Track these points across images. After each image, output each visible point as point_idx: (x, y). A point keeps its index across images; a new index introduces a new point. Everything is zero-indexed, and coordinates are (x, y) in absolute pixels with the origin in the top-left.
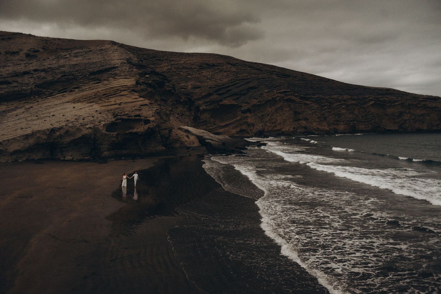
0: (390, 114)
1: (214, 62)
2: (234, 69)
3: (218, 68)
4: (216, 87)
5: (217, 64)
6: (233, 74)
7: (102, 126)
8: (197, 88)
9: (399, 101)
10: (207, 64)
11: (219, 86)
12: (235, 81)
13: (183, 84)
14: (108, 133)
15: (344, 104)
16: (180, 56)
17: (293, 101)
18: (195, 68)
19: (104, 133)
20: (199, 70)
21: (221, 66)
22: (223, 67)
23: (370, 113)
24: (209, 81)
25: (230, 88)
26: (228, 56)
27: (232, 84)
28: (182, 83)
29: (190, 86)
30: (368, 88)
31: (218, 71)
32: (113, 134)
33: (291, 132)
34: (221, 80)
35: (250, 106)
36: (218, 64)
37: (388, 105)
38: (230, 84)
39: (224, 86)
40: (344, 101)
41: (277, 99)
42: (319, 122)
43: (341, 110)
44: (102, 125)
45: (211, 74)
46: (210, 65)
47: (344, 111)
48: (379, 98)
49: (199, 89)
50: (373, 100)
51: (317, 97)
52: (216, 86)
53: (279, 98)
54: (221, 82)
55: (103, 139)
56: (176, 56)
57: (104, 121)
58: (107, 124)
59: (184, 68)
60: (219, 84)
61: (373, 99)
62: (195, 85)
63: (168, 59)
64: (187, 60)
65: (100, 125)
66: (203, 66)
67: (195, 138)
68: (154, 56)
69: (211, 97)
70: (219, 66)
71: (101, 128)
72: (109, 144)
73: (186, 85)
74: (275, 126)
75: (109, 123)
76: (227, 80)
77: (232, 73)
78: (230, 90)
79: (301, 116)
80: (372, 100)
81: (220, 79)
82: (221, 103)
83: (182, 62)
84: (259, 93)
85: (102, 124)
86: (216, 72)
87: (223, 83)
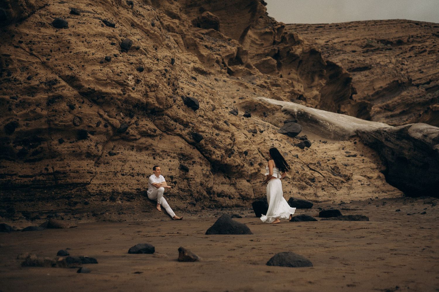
1: (400, 35)
3: (411, 46)
5: (409, 38)
10: (382, 41)
16: (318, 31)
21: (419, 42)
22: (424, 44)
31: (412, 54)
34: (422, 72)
36: (411, 39)
39: (433, 84)
45: (394, 61)
46: (391, 43)
49: (367, 73)
54: (422, 75)
56: (306, 30)
64: (334, 36)
66: (373, 44)
69: (404, 93)
70: (413, 42)
81: (420, 70)
86: (408, 56)
87: (430, 77)
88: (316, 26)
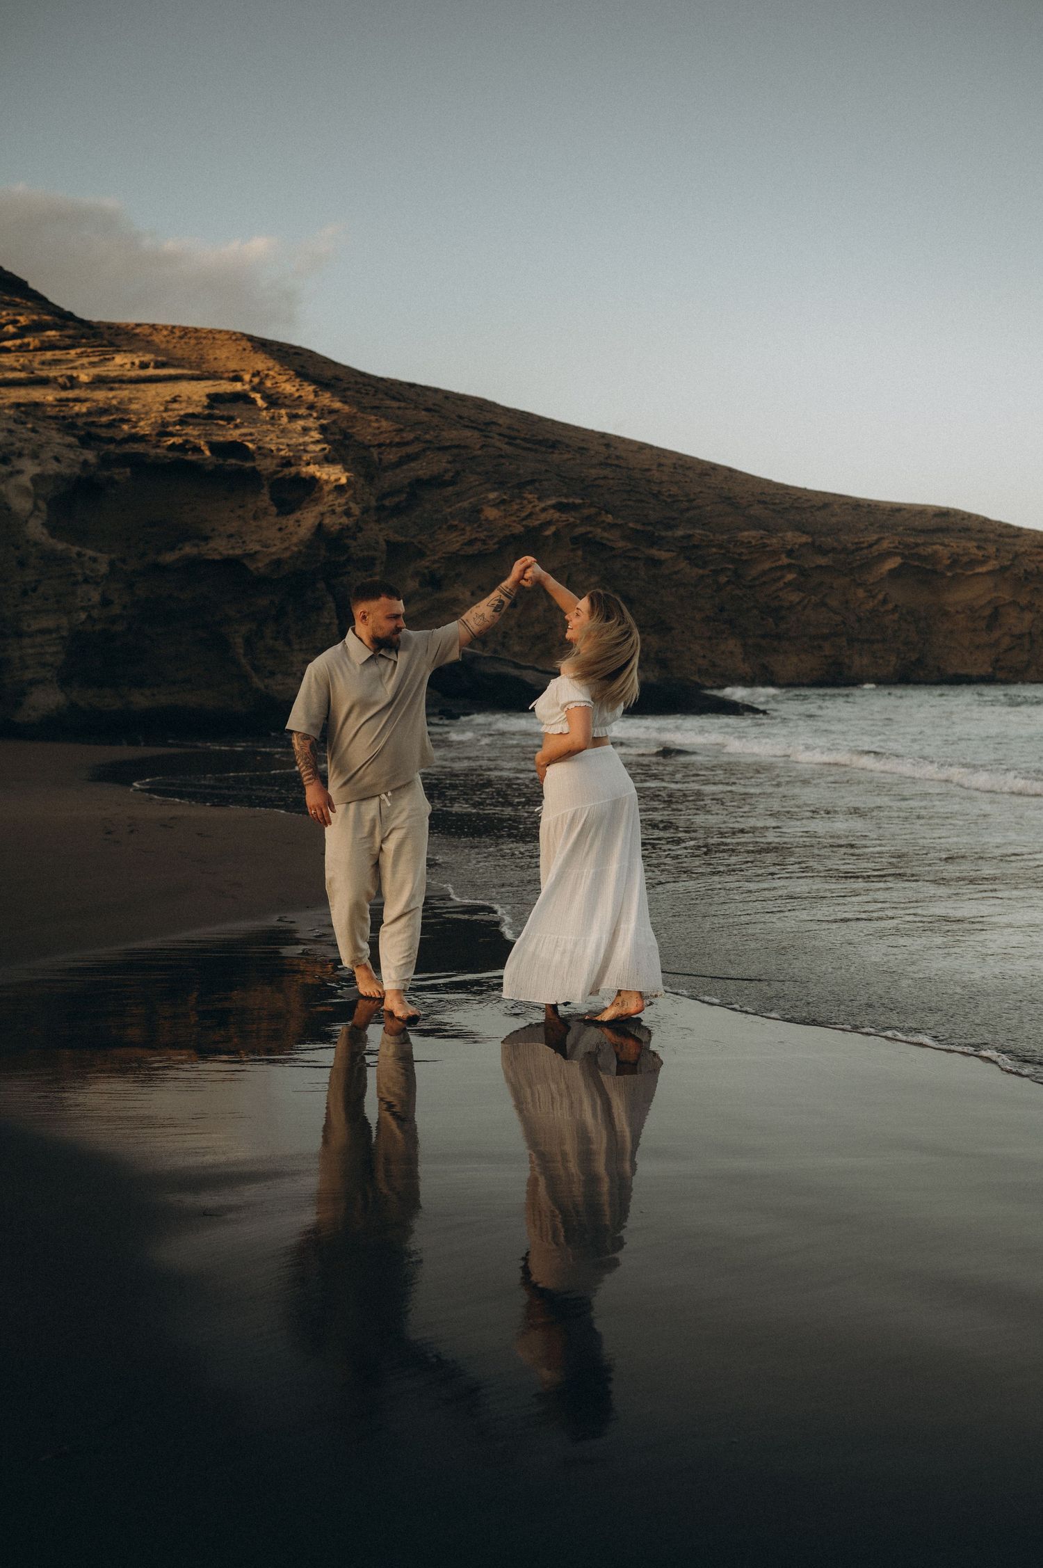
0: (957, 612)
7: (23, 491)
9: (989, 557)
14: (61, 546)
15: (788, 568)
17: (600, 548)
19: (36, 544)
23: (890, 606)
30: (869, 505)
32: (94, 560)
37: (949, 574)
40: (790, 553)
41: (548, 533)
43: (780, 594)
44: (25, 480)
47: (793, 598)
48: (917, 545)
50: (896, 554)
51: (683, 537)
53: (553, 529)
55: (25, 593)
57: (35, 456)
58: (58, 476)
61: (897, 548)
65: (13, 481)
71: (21, 504)
72: (65, 634)
75: (68, 471)
80: (889, 554)
84: (465, 504)
85: (20, 472)
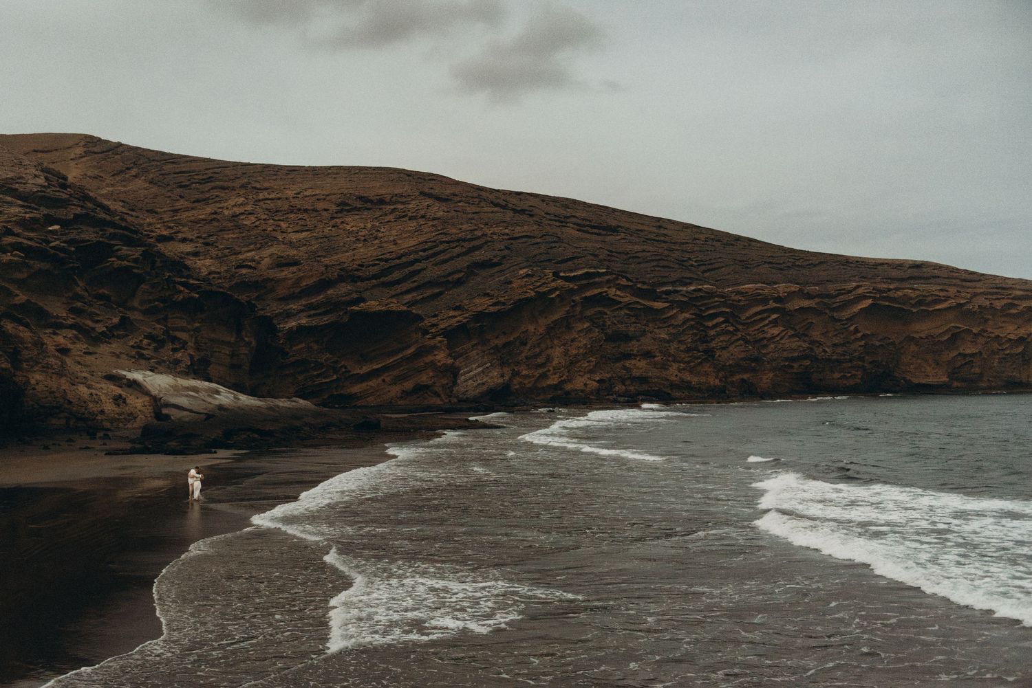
0: (922, 338)
1: (382, 191)
2: (438, 210)
3: (392, 207)
4: (379, 264)
5: (392, 197)
6: (433, 226)
8: (288, 265)
9: (949, 297)
10: (361, 198)
11: (387, 260)
12: (436, 246)
13: (249, 254)
15: (774, 310)
17: (611, 302)
18: (326, 210)
20: (335, 215)
21: (403, 203)
22: (407, 206)
23: (859, 335)
24: (361, 245)
25: (417, 267)
26: (430, 174)
27: (426, 253)
28: (248, 251)
29: (267, 261)
31: (391, 217)
33: (591, 393)
34: (396, 244)
35: (466, 318)
36: (394, 198)
37: (915, 311)
38: (421, 253)
39: (404, 260)
40: (778, 299)
41: (553, 296)
42: (689, 362)
43: (765, 329)
45: (369, 226)
46: (371, 201)
47: (776, 331)
48: (889, 290)
49: (294, 269)
50: (870, 297)
51: (694, 290)
52: (377, 260)
53: (558, 293)
54: (395, 248)
56: (275, 175)
59: (292, 210)
60: (388, 256)
61: (870, 292)
62: (282, 257)
63: (250, 183)
64: (307, 186)
66: (350, 202)
67: (147, 404)
68: (208, 176)
69: (330, 292)
70: (396, 202)
73: (257, 258)
74: (544, 376)
76: (414, 243)
77: (431, 223)
78: (419, 271)
79: (634, 346)
80: (864, 297)
81: (394, 240)
82: (354, 308)
83: (290, 193)
84: (502, 278)
86: (386, 221)
87: (402, 251)
88: (290, 169)
